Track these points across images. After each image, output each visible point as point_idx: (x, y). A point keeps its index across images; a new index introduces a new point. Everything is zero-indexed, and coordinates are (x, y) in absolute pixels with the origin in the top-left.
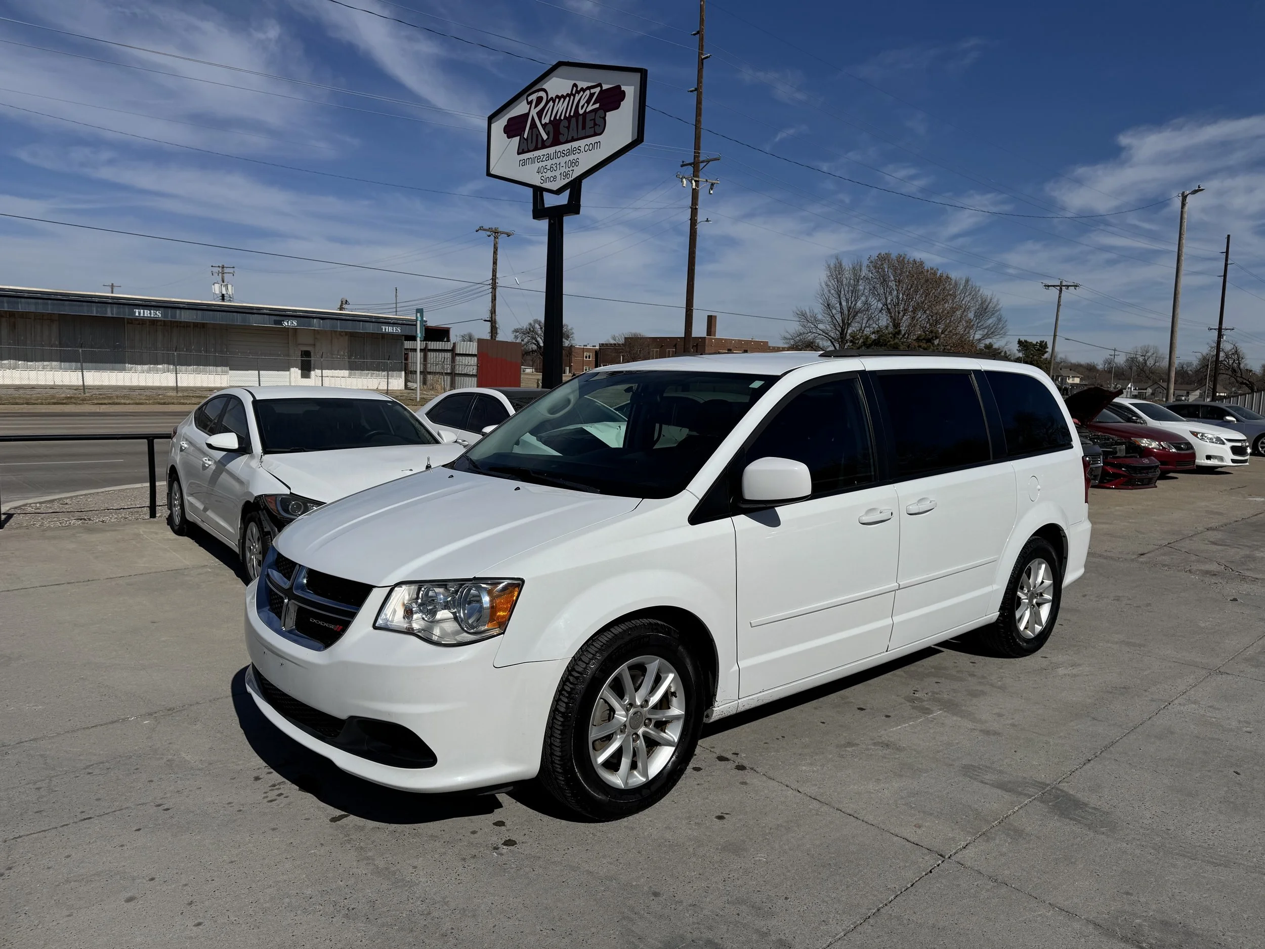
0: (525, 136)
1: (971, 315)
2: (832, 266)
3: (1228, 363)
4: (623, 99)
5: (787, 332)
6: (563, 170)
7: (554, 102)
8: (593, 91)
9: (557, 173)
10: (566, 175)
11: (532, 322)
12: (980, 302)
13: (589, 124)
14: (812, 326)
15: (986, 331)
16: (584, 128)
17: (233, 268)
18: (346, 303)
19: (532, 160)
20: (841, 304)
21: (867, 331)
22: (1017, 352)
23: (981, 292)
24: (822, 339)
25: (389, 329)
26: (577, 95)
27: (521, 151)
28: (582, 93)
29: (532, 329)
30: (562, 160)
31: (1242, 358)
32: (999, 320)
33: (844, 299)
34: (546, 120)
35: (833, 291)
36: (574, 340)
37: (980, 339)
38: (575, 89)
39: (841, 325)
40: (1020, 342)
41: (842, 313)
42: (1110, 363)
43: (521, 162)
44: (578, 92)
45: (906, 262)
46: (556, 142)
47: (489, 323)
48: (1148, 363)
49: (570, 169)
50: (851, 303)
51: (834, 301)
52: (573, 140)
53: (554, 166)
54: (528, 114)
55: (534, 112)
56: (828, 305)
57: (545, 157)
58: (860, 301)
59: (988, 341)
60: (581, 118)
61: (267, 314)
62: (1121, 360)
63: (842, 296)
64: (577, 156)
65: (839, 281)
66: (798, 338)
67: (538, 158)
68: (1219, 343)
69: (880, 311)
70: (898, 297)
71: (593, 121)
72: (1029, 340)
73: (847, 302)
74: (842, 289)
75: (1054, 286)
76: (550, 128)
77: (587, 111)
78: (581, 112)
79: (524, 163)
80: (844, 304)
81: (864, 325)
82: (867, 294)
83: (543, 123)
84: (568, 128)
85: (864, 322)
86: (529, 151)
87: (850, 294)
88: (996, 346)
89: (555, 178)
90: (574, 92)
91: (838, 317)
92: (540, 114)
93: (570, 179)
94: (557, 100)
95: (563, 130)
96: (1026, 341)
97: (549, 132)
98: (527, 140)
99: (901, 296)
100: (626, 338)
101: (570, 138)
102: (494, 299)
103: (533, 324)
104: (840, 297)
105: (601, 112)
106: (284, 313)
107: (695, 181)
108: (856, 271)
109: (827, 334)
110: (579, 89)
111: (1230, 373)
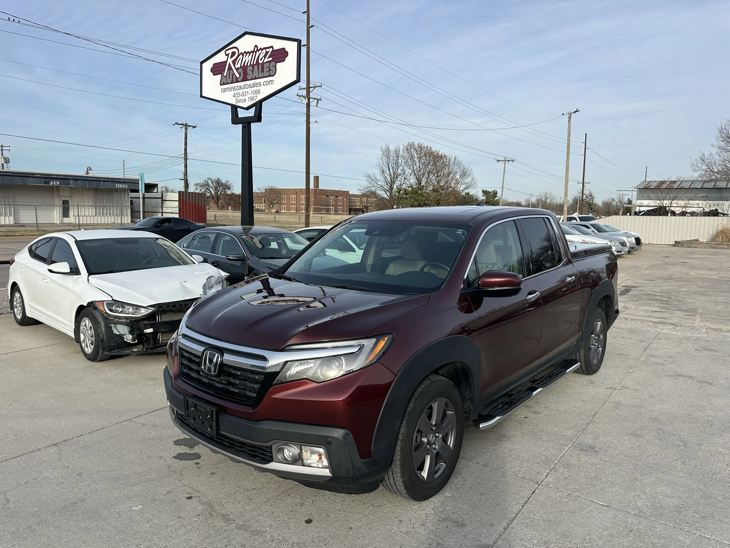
0: (225, 75)
1: (458, 177)
2: (384, 149)
3: (587, 201)
4: (287, 56)
5: (361, 186)
6: (250, 96)
7: (243, 55)
8: (267, 50)
9: (246, 97)
10: (252, 99)
11: (207, 180)
12: (462, 169)
13: (266, 69)
14: (375, 183)
15: (466, 185)
16: (263, 71)
17: (9, 146)
18: (90, 170)
19: (230, 89)
20: (389, 170)
21: (404, 186)
22: (482, 196)
23: (463, 164)
24: (380, 190)
25: (120, 186)
26: (257, 52)
27: (222, 83)
28: (260, 51)
29: (206, 184)
30: (249, 90)
31: (594, 198)
32: (473, 179)
33: (391, 167)
34: (238, 66)
35: (385, 163)
36: (233, 190)
37: (463, 190)
38: (256, 48)
39: (390, 182)
40: (483, 191)
41: (390, 175)
42: (528, 202)
43: (223, 90)
44: (258, 50)
45: (423, 147)
46: (245, 79)
47: (183, 181)
48: (547, 201)
49: (254, 96)
50: (395, 170)
51: (386, 169)
52: (256, 78)
53: (244, 94)
54: (226, 62)
55: (230, 61)
56: (383, 171)
57: (238, 87)
58: (400, 169)
59: (467, 191)
60: (260, 66)
61: (39, 177)
62: (534, 200)
63: (390, 166)
64: (259, 88)
65: (388, 158)
66: (367, 190)
67: (234, 88)
68: (583, 190)
69: (410, 175)
70: (420, 167)
71: (268, 68)
72: (488, 190)
73: (393, 170)
74: (390, 162)
75: (502, 161)
76: (241, 70)
77: (265, 61)
78: (260, 62)
79: (224, 91)
80: (391, 170)
81: (402, 182)
82: (403, 165)
83: (236, 67)
84: (253, 71)
85: (403, 180)
86: (227, 84)
87: (394, 165)
88: (471, 194)
89: (245, 100)
90: (255, 50)
91: (388, 178)
92: (234, 62)
93: (255, 101)
94: (245, 54)
95: (249, 72)
96: (486, 191)
97: (240, 73)
98: (226, 77)
99: (421, 166)
100: (266, 190)
101: (254, 77)
102: (186, 166)
103: (207, 181)
104: (389, 166)
105: (273, 63)
106: (50, 177)
107: (308, 98)
108: (397, 152)
109: (383, 187)
110: (259, 49)
111: (588, 206)
